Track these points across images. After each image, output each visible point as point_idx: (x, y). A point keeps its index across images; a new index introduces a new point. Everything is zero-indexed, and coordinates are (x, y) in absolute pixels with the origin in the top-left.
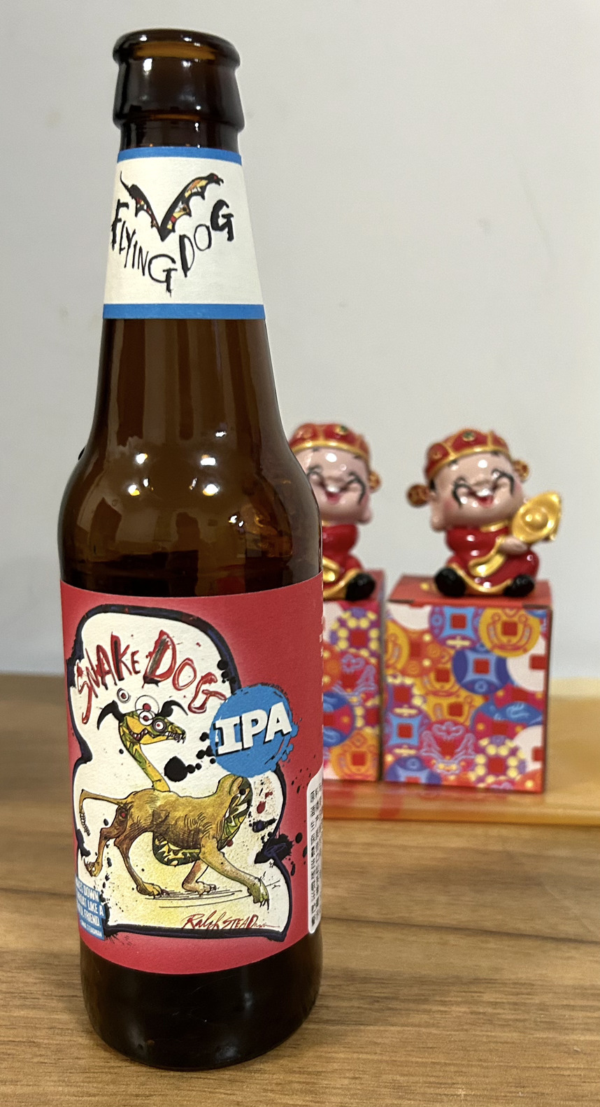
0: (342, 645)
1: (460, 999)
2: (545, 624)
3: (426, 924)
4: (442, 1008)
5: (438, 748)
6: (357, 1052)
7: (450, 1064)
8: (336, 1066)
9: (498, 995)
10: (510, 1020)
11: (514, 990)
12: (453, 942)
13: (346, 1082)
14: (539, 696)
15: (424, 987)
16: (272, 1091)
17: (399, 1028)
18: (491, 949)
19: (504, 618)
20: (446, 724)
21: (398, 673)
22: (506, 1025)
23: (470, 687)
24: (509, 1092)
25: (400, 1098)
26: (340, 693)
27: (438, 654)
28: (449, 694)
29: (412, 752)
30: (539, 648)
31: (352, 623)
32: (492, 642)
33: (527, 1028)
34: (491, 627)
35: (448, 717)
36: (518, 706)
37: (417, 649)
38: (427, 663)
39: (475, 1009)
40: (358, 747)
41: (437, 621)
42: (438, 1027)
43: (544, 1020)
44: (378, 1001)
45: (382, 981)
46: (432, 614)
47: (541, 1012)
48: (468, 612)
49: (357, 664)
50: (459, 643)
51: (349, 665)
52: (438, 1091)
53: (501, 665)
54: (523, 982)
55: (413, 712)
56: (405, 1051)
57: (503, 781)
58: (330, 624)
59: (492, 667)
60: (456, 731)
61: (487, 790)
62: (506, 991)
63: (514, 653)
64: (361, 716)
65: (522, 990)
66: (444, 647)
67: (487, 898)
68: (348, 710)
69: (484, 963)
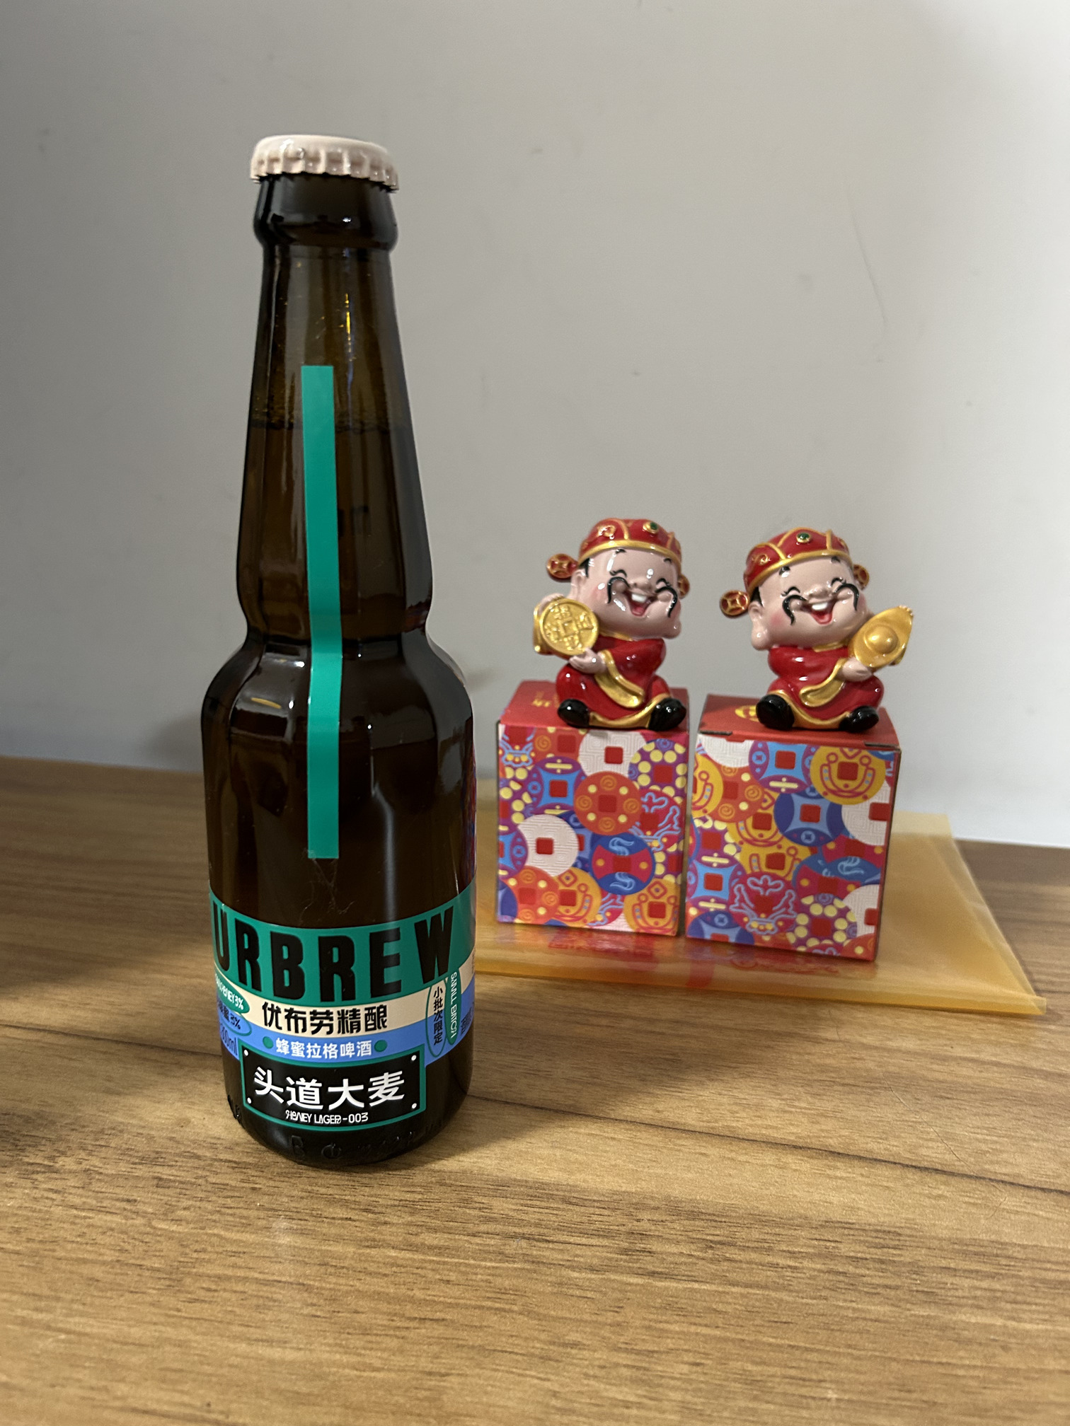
0: (644, 781)
1: (811, 1250)
2: (891, 770)
3: (758, 1138)
4: (792, 1263)
5: (752, 905)
6: (695, 1324)
7: (812, 1350)
8: (670, 1343)
9: (858, 1248)
10: (878, 1285)
11: (877, 1240)
12: (793, 1166)
13: (685, 1369)
14: (878, 851)
15: (767, 1229)
16: (595, 1377)
17: (744, 1291)
18: (841, 1178)
19: (843, 759)
20: (764, 877)
21: (708, 818)
22: (875, 1294)
23: (795, 837)
24: (890, 1398)
25: (755, 1398)
26: (642, 836)
27: (757, 798)
28: (768, 843)
29: (722, 907)
30: (882, 796)
31: (656, 757)
32: (826, 786)
33: (900, 1301)
34: (825, 769)
35: (765, 869)
36: (852, 861)
37: (732, 789)
38: (744, 806)
39: (832, 1265)
40: (657, 897)
41: (759, 758)
42: (791, 1291)
43: (920, 1288)
44: (711, 1247)
45: (715, 1217)
46: (753, 750)
47: (914, 1276)
48: (799, 750)
49: (660, 803)
50: (784, 785)
51: (650, 804)
52: (804, 1391)
53: (835, 811)
54: (887, 1229)
55: (725, 861)
56: (753, 1325)
57: (829, 946)
58: (630, 756)
59: (823, 815)
60: (777, 886)
61: (809, 955)
62: (867, 1241)
63: (851, 800)
64: (664, 863)
65: (888, 1242)
66: (766, 790)
67: (827, 1105)
68: (649, 856)
69: (835, 1198)
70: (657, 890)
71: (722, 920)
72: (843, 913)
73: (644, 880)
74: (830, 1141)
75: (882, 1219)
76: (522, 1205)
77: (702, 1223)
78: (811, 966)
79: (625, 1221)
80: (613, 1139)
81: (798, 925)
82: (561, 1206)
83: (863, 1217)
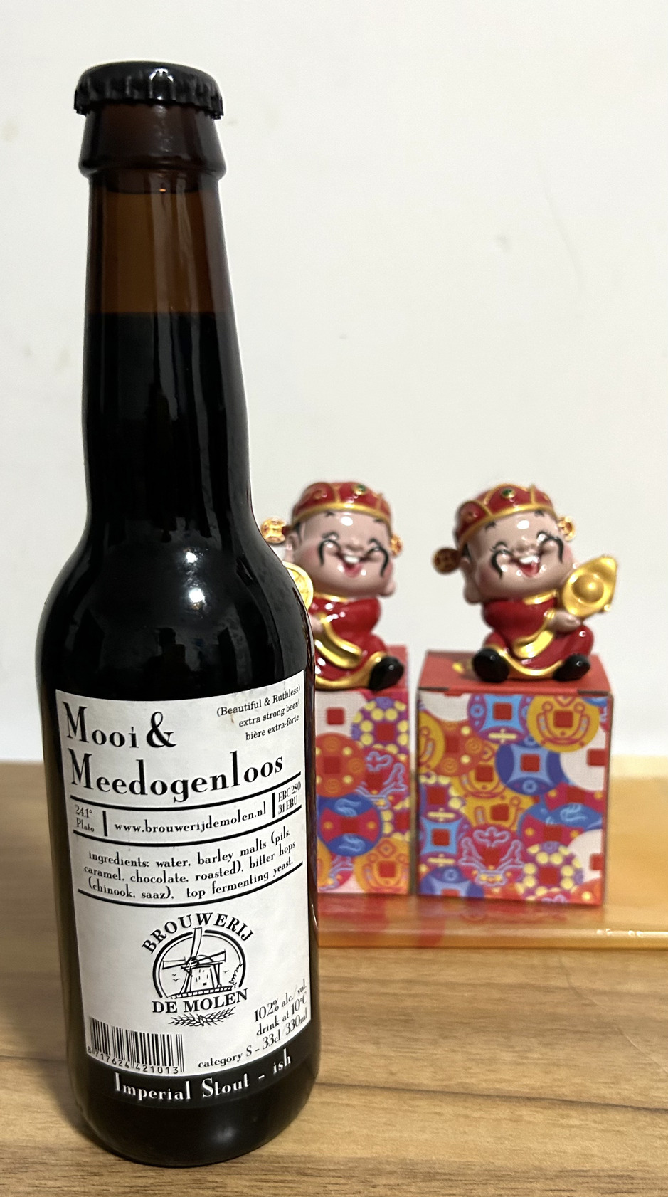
0: (367, 740)
2: (605, 714)
3: (492, 1092)
5: (480, 858)
11: (610, 1186)
12: (527, 1118)
14: (599, 796)
15: (503, 1185)
18: (574, 1126)
19: (558, 707)
20: (492, 828)
21: (433, 773)
23: (517, 787)
26: (366, 796)
27: (479, 751)
28: (492, 795)
29: (450, 862)
30: (598, 742)
31: (377, 715)
32: (544, 735)
34: (542, 718)
35: (491, 822)
36: (574, 807)
37: (454, 743)
38: (465, 760)
40: (386, 857)
41: (478, 711)
46: (471, 703)
48: (515, 700)
49: (384, 762)
50: (503, 737)
51: (374, 763)
53: (554, 760)
54: (621, 1173)
55: (451, 816)
57: (557, 894)
58: (352, 716)
59: (543, 763)
60: (502, 838)
61: (539, 904)
62: (601, 1188)
63: (570, 747)
64: (389, 822)
65: (621, 1186)
66: (486, 742)
67: (560, 1054)
68: (375, 815)
69: (569, 1147)
70: (386, 849)
71: (451, 876)
72: (569, 860)
73: (373, 839)
74: (563, 1090)
75: (615, 1164)
76: (256, 1181)
77: (438, 1184)
78: (540, 915)
79: (360, 1188)
80: (347, 1105)
81: (525, 875)
82: (295, 1179)
83: (597, 1164)
